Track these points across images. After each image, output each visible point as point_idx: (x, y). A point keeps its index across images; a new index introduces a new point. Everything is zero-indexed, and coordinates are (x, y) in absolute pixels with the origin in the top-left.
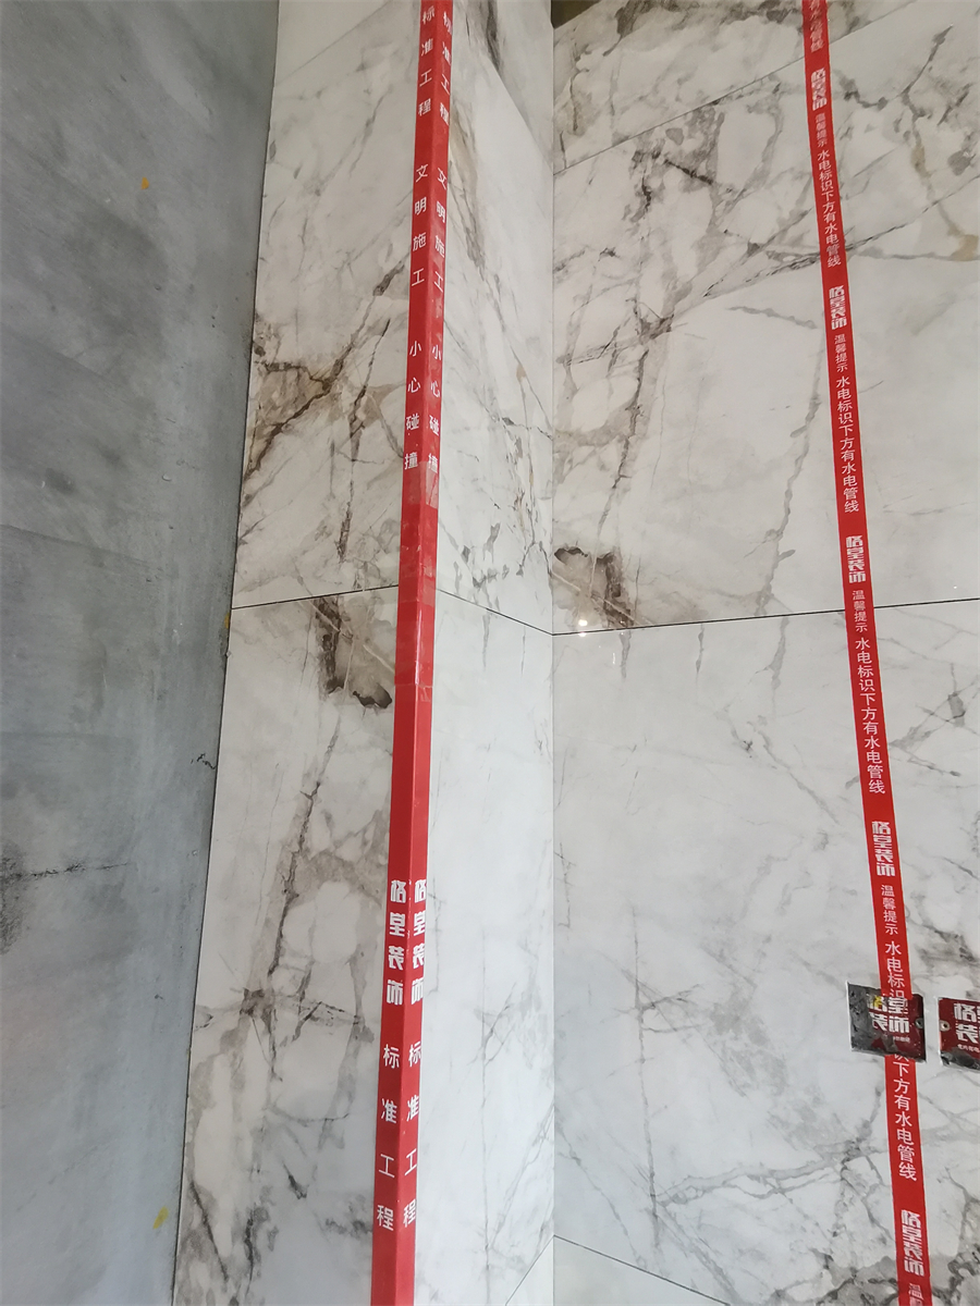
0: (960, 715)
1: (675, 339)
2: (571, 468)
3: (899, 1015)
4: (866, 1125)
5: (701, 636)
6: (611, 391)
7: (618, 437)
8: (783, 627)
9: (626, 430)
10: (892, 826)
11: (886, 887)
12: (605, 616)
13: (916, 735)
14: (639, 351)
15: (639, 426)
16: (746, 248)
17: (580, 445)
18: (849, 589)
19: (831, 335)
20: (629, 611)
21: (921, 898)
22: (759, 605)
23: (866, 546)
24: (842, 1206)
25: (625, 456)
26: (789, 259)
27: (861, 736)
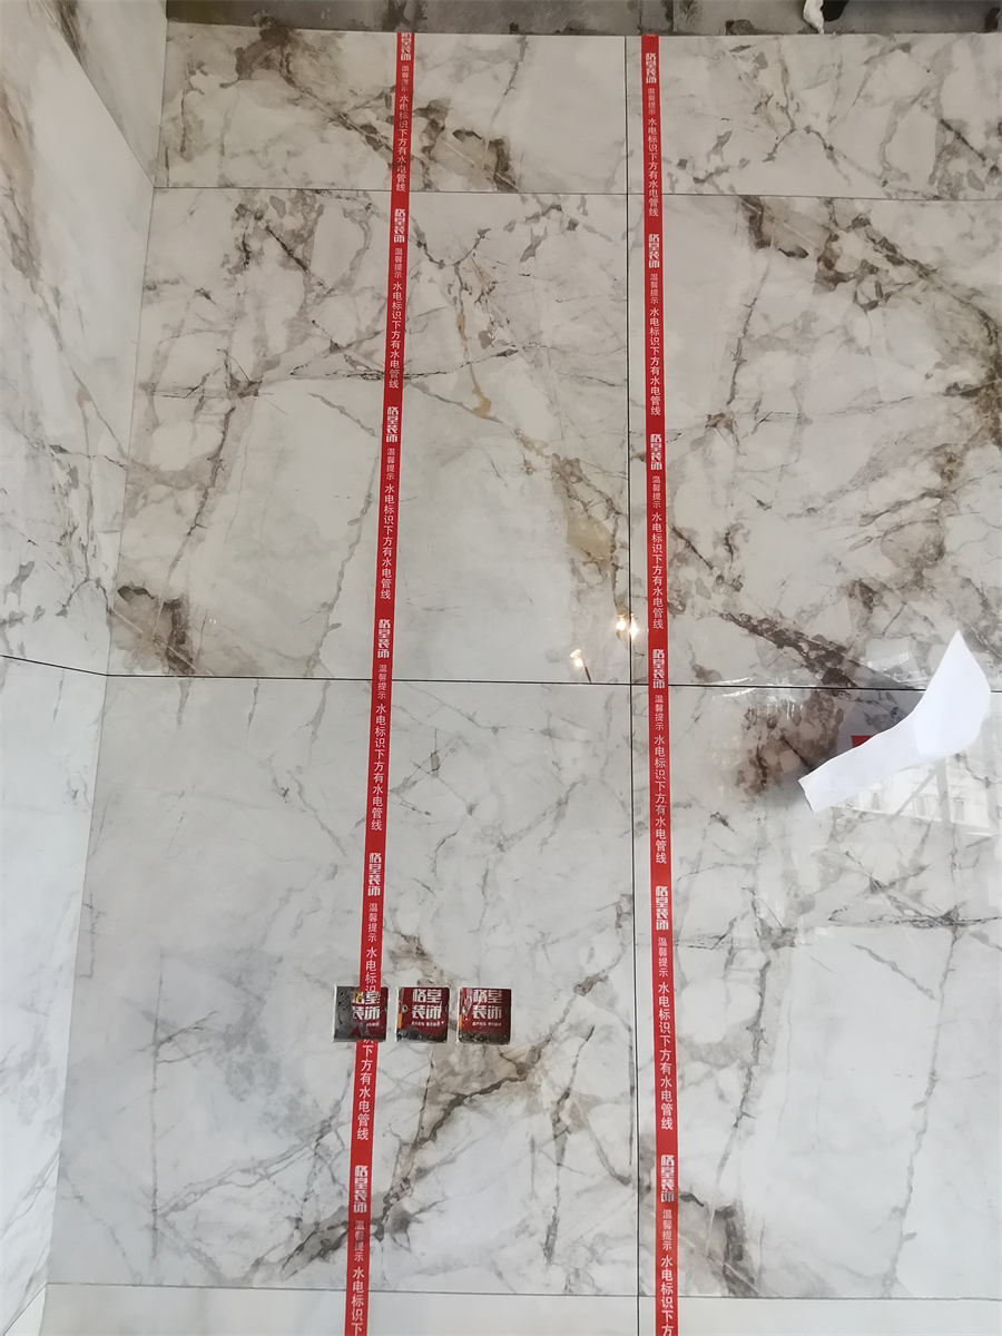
0: (436, 769)
1: (262, 404)
2: (145, 505)
3: (373, 1005)
4: (338, 1104)
5: (256, 691)
6: (195, 436)
7: (197, 485)
8: (325, 689)
9: (206, 479)
10: (383, 857)
11: (373, 904)
12: (166, 662)
13: (408, 784)
14: (225, 406)
15: (219, 480)
16: (328, 345)
17: (158, 482)
18: (377, 662)
19: (386, 446)
20: (191, 660)
21: (395, 910)
22: (308, 668)
23: (392, 629)
24: (313, 1175)
25: (203, 505)
26: (362, 369)
27: (372, 783)
